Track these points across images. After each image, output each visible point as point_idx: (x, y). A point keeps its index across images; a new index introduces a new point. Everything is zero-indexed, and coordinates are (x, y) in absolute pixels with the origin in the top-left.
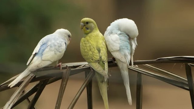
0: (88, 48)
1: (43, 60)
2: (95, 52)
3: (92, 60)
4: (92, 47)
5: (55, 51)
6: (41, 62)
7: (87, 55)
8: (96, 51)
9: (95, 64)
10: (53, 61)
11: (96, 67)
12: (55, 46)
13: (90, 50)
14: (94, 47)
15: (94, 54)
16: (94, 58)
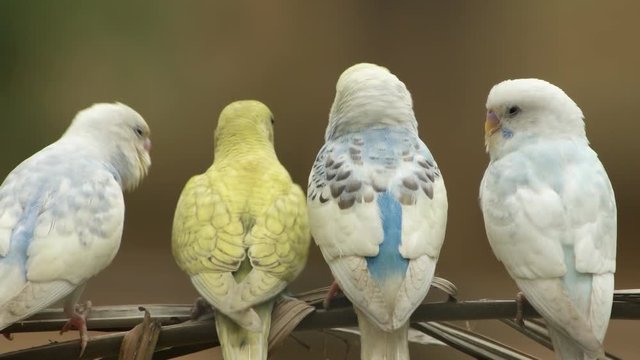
0: (204, 214)
1: (32, 282)
2: (230, 229)
3: (210, 259)
4: (220, 209)
5: (81, 234)
6: (24, 291)
7: (191, 240)
8: (236, 227)
9: (216, 275)
10: (76, 281)
11: (217, 290)
12: (76, 208)
13: (211, 220)
14: (228, 211)
15: (220, 234)
16: (217, 253)
